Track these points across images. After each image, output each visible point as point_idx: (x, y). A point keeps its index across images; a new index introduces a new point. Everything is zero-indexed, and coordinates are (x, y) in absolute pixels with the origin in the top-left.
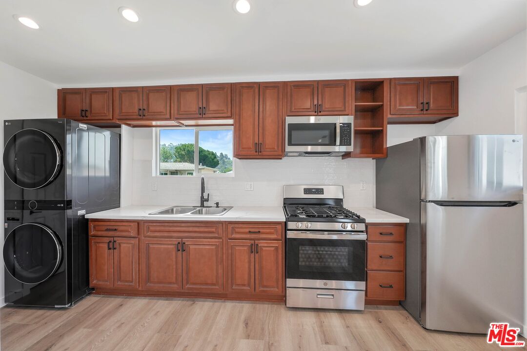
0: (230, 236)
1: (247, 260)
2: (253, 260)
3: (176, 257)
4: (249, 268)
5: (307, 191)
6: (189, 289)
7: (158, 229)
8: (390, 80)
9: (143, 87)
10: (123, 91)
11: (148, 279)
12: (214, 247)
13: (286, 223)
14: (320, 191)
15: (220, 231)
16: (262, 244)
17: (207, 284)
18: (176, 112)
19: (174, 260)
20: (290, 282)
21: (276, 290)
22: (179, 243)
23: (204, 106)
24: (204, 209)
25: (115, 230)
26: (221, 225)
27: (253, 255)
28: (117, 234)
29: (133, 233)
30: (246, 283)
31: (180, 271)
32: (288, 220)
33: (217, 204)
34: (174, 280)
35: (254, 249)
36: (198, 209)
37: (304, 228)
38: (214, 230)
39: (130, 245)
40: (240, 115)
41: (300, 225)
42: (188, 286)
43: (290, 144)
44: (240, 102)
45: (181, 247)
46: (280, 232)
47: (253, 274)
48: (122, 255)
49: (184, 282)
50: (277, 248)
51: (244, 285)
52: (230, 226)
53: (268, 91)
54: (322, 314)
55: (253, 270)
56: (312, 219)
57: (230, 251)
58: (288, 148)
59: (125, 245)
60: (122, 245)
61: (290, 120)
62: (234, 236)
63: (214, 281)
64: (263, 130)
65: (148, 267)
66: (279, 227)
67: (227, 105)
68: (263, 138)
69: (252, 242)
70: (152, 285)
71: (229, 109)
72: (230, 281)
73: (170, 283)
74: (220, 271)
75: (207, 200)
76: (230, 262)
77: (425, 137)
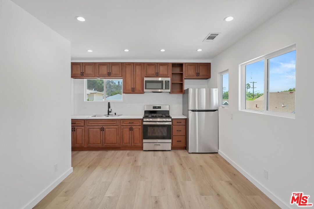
0: (122, 125)
1: (128, 133)
2: (130, 133)
3: (100, 133)
4: (129, 137)
5: (154, 107)
6: (105, 146)
7: (92, 122)
8: (185, 63)
9: (82, 63)
10: (73, 64)
11: (89, 142)
12: (115, 129)
13: (143, 119)
14: (160, 107)
15: (118, 123)
16: (134, 127)
17: (113, 143)
18: (98, 74)
19: (99, 134)
20: (144, 141)
21: (139, 145)
22: (101, 128)
23: (110, 72)
24: (110, 116)
25: (75, 123)
26: (118, 121)
27: (130, 131)
28: (76, 125)
29: (83, 125)
30: (128, 142)
31: (102, 139)
32: (144, 118)
33: (115, 113)
34: (99, 142)
35: (131, 129)
36: (107, 115)
37: (149, 121)
38: (115, 122)
39: (81, 129)
40: (125, 76)
41: (148, 120)
42: (105, 144)
43: (146, 89)
44: (125, 70)
45: (102, 129)
46: (141, 122)
47: (130, 139)
48: (78, 133)
49: (104, 143)
50: (140, 128)
51: (127, 143)
52: (122, 121)
53: (137, 67)
54: (156, 152)
55: (130, 137)
56: (153, 117)
57: (122, 130)
58: (145, 90)
59: (79, 129)
60: (78, 129)
61: (146, 79)
62: (123, 124)
63: (116, 142)
64: (135, 82)
65: (89, 137)
66: (141, 121)
67: (120, 72)
68: (135, 86)
69: (130, 127)
70: (90, 145)
71: (121, 74)
72: (122, 142)
73: (98, 144)
74: (118, 138)
75: (111, 112)
76: (122, 135)
77: (188, 89)
